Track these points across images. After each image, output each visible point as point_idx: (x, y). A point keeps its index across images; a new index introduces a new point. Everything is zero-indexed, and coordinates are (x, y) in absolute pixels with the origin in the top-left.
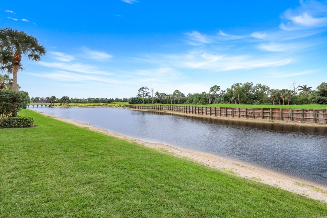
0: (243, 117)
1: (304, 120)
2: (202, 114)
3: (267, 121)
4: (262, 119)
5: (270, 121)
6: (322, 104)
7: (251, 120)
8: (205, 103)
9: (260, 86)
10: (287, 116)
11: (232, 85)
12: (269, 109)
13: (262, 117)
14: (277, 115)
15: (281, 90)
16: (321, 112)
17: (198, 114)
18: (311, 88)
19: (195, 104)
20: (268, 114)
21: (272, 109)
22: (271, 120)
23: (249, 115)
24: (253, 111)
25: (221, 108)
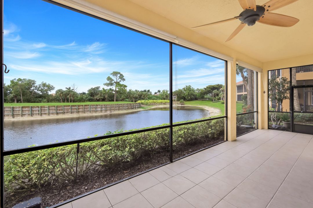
0: (53, 114)
1: (96, 111)
3: (75, 115)
4: (70, 114)
6: (91, 101)
7: (61, 116)
10: (87, 110)
12: (76, 106)
13: (71, 112)
14: (81, 110)
16: (103, 106)
22: (77, 114)
23: (59, 112)
24: (63, 108)
25: (22, 107)
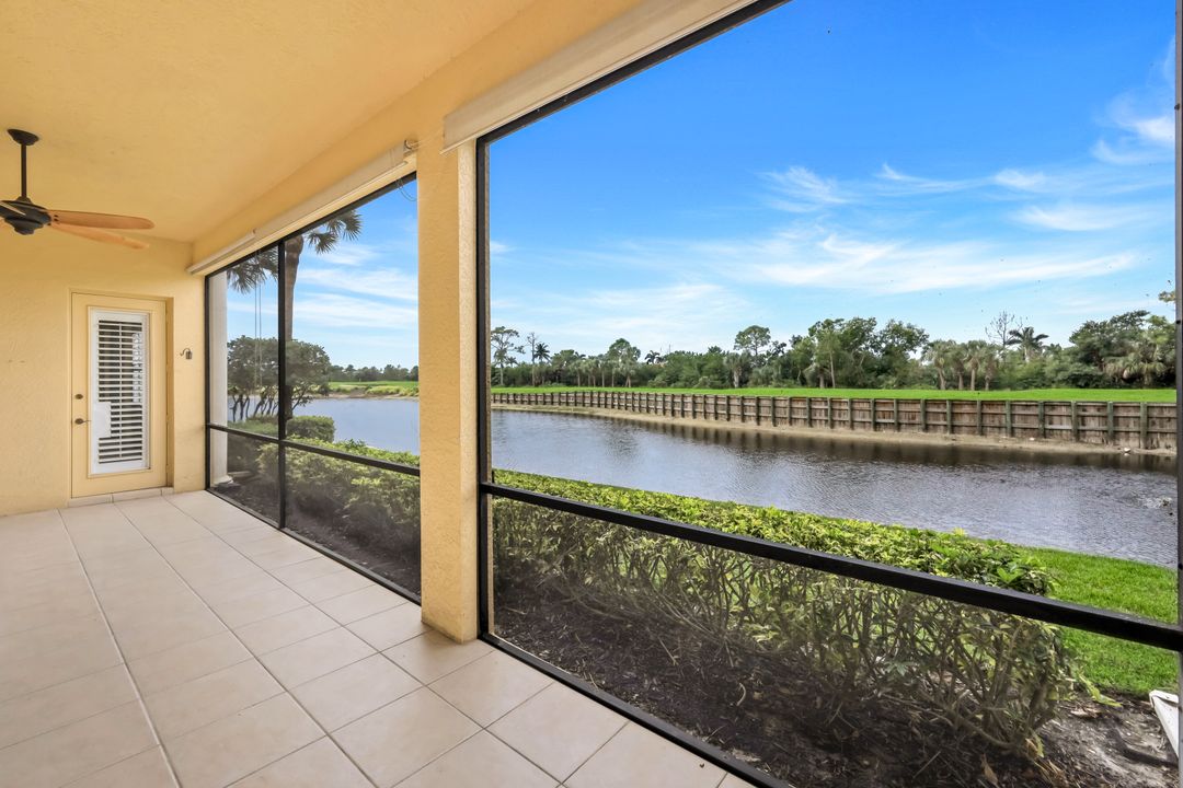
0: (864, 427)
1: (1044, 434)
2: (728, 419)
3: (939, 439)
4: (922, 433)
5: (946, 438)
6: (1087, 386)
7: (887, 437)
8: (718, 382)
9: (896, 331)
10: (997, 424)
11: (811, 326)
12: (943, 402)
13: (923, 426)
14: (965, 420)
15: (966, 342)
16: (1092, 411)
17: (712, 418)
18: (1046, 337)
19: (685, 386)
20: (941, 416)
21: (954, 403)
22: (948, 434)
23: (883, 421)
24: (894, 409)
25: (791, 400)
